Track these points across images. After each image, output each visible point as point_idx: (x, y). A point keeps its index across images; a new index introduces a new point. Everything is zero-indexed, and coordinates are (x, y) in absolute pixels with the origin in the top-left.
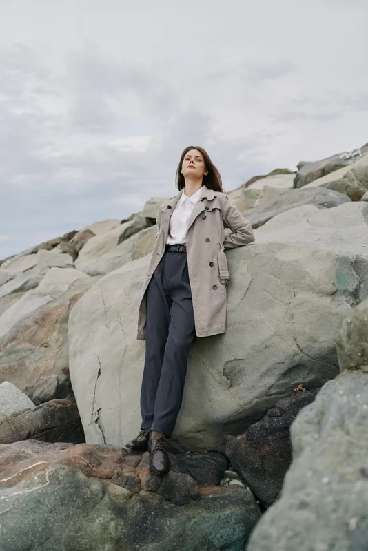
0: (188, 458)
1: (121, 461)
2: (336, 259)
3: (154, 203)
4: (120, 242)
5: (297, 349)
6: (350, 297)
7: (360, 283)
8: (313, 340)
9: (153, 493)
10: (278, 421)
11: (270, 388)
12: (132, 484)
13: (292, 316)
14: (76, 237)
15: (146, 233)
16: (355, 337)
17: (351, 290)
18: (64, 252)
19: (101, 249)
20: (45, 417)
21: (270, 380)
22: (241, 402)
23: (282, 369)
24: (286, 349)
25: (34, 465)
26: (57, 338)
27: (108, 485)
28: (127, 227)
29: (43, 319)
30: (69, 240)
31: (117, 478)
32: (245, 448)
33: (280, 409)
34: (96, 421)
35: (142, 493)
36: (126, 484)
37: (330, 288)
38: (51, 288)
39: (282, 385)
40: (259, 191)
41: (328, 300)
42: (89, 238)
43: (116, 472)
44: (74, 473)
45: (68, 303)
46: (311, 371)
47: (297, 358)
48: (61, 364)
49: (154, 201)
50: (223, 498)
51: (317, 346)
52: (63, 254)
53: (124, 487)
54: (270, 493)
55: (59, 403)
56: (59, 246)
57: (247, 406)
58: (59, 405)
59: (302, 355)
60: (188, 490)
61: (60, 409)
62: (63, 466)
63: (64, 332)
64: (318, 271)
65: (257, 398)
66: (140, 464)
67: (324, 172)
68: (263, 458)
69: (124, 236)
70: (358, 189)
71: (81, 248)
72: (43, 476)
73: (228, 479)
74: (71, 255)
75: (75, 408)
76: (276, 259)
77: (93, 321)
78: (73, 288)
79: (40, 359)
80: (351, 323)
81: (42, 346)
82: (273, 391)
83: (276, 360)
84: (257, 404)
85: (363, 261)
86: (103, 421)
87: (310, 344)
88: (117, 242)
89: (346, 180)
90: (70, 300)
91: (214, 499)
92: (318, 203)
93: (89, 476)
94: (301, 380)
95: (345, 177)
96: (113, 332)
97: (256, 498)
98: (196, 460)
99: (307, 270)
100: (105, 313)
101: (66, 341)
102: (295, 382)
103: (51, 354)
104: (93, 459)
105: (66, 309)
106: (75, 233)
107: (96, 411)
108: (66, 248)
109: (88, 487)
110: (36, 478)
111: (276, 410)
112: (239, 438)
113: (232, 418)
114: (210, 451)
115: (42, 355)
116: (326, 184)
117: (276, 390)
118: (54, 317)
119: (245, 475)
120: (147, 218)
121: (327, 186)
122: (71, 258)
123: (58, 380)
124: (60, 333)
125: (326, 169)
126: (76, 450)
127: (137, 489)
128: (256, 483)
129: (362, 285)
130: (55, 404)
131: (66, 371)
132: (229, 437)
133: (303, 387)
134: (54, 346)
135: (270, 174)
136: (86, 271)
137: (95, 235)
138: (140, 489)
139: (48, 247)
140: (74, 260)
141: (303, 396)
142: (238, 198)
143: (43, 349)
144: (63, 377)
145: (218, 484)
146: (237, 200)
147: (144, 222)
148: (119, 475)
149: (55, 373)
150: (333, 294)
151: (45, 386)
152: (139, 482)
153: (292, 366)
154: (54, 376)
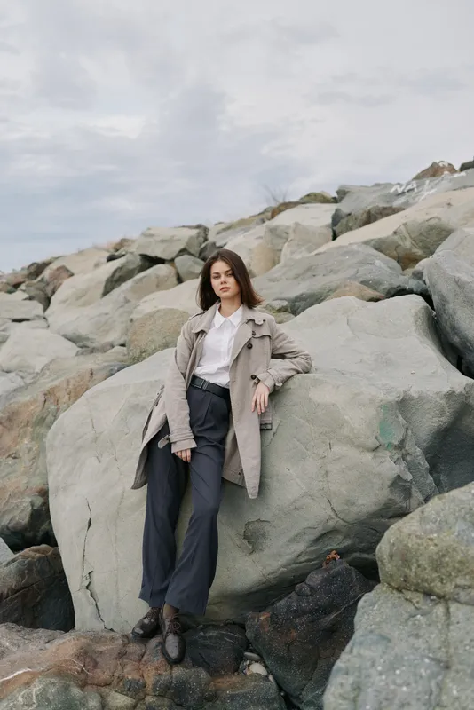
0: (202, 637)
1: (122, 655)
2: (380, 407)
3: (152, 236)
4: (106, 293)
5: (332, 514)
6: (394, 451)
7: (407, 429)
8: (350, 503)
9: (161, 699)
10: (308, 602)
11: (299, 555)
12: (136, 690)
13: (327, 473)
14: (47, 273)
15: (141, 280)
16: (397, 561)
17: (396, 443)
18: (31, 298)
19: (81, 298)
20: (21, 573)
21: (300, 547)
22: (265, 572)
23: (316, 534)
24: (318, 514)
25: (15, 675)
26: (29, 446)
27: (107, 695)
28: (115, 268)
29: (10, 419)
30: (37, 276)
31: (118, 683)
32: (268, 632)
33: (311, 587)
34: (87, 587)
35: (149, 699)
36: (129, 690)
37: (372, 442)
38: (15, 361)
39: (312, 552)
40: (288, 227)
41: (369, 456)
42: (64, 278)
43: (116, 674)
44: (66, 688)
45: (43, 399)
46: (347, 536)
47: (331, 523)
48: (36, 483)
49: (151, 232)
50: (244, 696)
51: (354, 509)
52: (28, 302)
53: (127, 695)
54: (296, 684)
55: (38, 551)
56: (23, 287)
57: (271, 576)
58: (38, 555)
59: (337, 519)
60: (202, 692)
61: (39, 559)
62: (53, 680)
63: (38, 438)
64: (359, 420)
65: (284, 567)
66: (144, 658)
67: (370, 218)
68: (289, 645)
69: (113, 282)
70: (410, 250)
71: (54, 292)
72: (29, 695)
73: (248, 662)
74: (41, 302)
75: (57, 556)
76: (310, 399)
77: (79, 449)
78: (48, 373)
79: (6, 475)
80: (394, 544)
81: (9, 456)
82: (302, 559)
83: (306, 524)
84: (284, 573)
85: (411, 399)
86: (96, 587)
87: (346, 507)
88: (101, 290)
89: (396, 237)
90: (45, 395)
91: (232, 698)
92: (361, 279)
93: (83, 687)
94: (335, 546)
95: (395, 233)
96: (106, 470)
97: (280, 688)
98: (211, 637)
99: (346, 417)
100: (95, 440)
101: (42, 450)
102: (329, 548)
103: (22, 469)
104: (88, 660)
105: (40, 408)
106: (45, 265)
107: (86, 573)
108: (33, 292)
109: (84, 705)
110: (20, 699)
111: (306, 590)
112: (262, 618)
113: (253, 590)
114: (226, 624)
115: (10, 469)
116: (372, 240)
117: (306, 558)
118: (24, 417)
119: (268, 663)
120: (141, 255)
121: (373, 243)
122: (40, 307)
123: (32, 505)
124: (32, 439)
125: (373, 212)
126: (63, 647)
127: (142, 695)
128: (280, 673)
129: (409, 432)
130: (32, 554)
131: (44, 493)
132: (250, 614)
133: (338, 553)
134: (26, 458)
135: (303, 202)
136: (62, 333)
137: (72, 275)
138: (146, 694)
139: (9, 288)
140: (45, 310)
141: (336, 569)
142: (261, 237)
143: (11, 461)
144: (39, 501)
145: (237, 670)
146: (260, 241)
147: (138, 261)
148: (121, 679)
149: (28, 496)
150: (376, 449)
151: (16, 513)
152: (145, 685)
153: (324, 532)
154: (28, 500)
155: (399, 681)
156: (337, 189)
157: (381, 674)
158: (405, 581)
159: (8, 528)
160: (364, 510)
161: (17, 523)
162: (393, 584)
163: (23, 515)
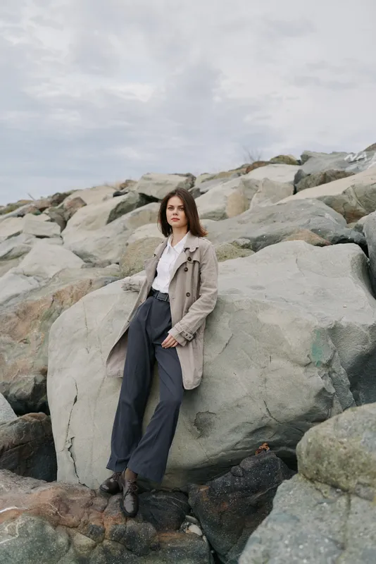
0: (154, 499)
1: (89, 505)
2: (315, 331)
3: (150, 179)
4: (110, 221)
5: (267, 413)
6: (322, 369)
7: (335, 351)
8: (282, 406)
9: (116, 543)
10: (240, 481)
11: (237, 443)
12: (97, 533)
13: (266, 380)
14: (66, 202)
15: (138, 213)
16: (312, 457)
17: (325, 362)
18: (52, 220)
19: (90, 223)
20: (19, 432)
21: (238, 437)
22: (209, 453)
23: (252, 428)
24: (255, 412)
25: (5, 510)
26: (37, 334)
27: (74, 535)
28: (119, 202)
29: (25, 312)
30: (59, 203)
31: (83, 527)
32: (206, 501)
33: (243, 469)
34: (69, 449)
35: (106, 542)
36: (91, 533)
37: (304, 359)
38: (35, 268)
39: (248, 442)
40: (259, 181)
41: (301, 370)
42: (78, 207)
43: (82, 520)
44: (43, 525)
45: (52, 299)
46: (277, 433)
47: (265, 421)
48: (40, 364)
49: (150, 176)
50: (181, 550)
51: (285, 412)
52: (49, 223)
53: (89, 537)
54: (224, 546)
55: (34, 417)
56: (47, 211)
57: (213, 458)
58: (34, 420)
59: (270, 418)
60: (148, 541)
61: (35, 423)
62: (33, 518)
63: (45, 329)
64: (296, 341)
65: (223, 451)
66: (106, 510)
67: (325, 179)
68: (221, 514)
69: (116, 213)
70: (356, 207)
71: (70, 217)
72: (14, 527)
73: (188, 523)
74: (59, 224)
75: (49, 422)
77: (74, 341)
78: (57, 279)
79: (18, 356)
80: (311, 443)
81: (22, 341)
82: (239, 447)
83: (244, 419)
84: (223, 456)
85: (341, 327)
86: (76, 449)
87: (278, 409)
88: (107, 218)
89: (345, 196)
90: (54, 296)
91: (172, 550)
92: (312, 228)
93: (55, 526)
94: (267, 440)
95: (344, 192)
96: (93, 359)
97: (211, 547)
98: (161, 500)
99: (286, 337)
100: (87, 334)
101: (46, 340)
102: (261, 440)
103: (31, 352)
104: (61, 506)
105: (48, 307)
106: (66, 195)
107: (69, 438)
108: (54, 216)
109: (55, 540)
110: (6, 529)
111: (239, 470)
112: (202, 490)
113: (198, 466)
114: (174, 491)
115: (21, 351)
116: (325, 197)
117: (243, 446)
118: (36, 312)
119: (204, 526)
120: (140, 194)
121: (325, 199)
122: (59, 228)
123: (35, 381)
124: (40, 330)
125: (328, 175)
126: (44, 493)
127: (101, 538)
128: (213, 535)
129: (337, 354)
130: (30, 418)
131: (44, 373)
132: (193, 486)
133: (268, 445)
134: (34, 344)
135: (273, 162)
136: (73, 249)
137: (85, 205)
138: (104, 539)
139: (36, 211)
140: (62, 230)
141: (266, 458)
142: (236, 188)
143: (22, 345)
144: (40, 379)
145: (178, 528)
146: (235, 190)
147: (138, 198)
148: (86, 524)
149: (34, 374)
150: (307, 365)
151: (22, 385)
152: (104, 531)
153: (259, 427)
154: (32, 376)
155: (301, 554)
156: (301, 154)
157: (287, 546)
158: (317, 474)
159: (15, 397)
160: (293, 413)
161: (22, 394)
162: (307, 475)
163: (27, 387)
